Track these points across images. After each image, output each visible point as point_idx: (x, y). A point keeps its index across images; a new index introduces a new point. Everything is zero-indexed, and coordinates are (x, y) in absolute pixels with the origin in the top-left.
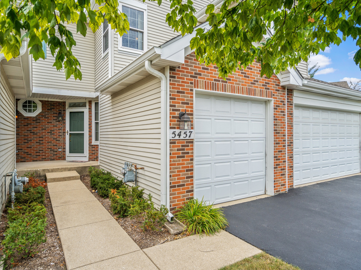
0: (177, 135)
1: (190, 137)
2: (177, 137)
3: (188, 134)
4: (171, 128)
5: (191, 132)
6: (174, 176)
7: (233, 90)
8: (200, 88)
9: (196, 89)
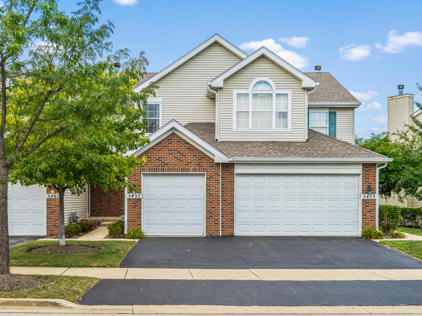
0: (131, 196)
1: (139, 197)
2: (131, 197)
3: (138, 196)
4: (128, 193)
5: (140, 195)
6: (129, 216)
7: (170, 170)
8: (146, 172)
9: (143, 172)
